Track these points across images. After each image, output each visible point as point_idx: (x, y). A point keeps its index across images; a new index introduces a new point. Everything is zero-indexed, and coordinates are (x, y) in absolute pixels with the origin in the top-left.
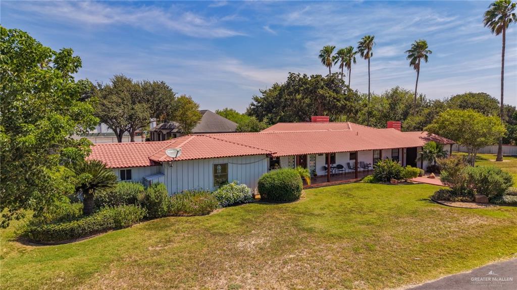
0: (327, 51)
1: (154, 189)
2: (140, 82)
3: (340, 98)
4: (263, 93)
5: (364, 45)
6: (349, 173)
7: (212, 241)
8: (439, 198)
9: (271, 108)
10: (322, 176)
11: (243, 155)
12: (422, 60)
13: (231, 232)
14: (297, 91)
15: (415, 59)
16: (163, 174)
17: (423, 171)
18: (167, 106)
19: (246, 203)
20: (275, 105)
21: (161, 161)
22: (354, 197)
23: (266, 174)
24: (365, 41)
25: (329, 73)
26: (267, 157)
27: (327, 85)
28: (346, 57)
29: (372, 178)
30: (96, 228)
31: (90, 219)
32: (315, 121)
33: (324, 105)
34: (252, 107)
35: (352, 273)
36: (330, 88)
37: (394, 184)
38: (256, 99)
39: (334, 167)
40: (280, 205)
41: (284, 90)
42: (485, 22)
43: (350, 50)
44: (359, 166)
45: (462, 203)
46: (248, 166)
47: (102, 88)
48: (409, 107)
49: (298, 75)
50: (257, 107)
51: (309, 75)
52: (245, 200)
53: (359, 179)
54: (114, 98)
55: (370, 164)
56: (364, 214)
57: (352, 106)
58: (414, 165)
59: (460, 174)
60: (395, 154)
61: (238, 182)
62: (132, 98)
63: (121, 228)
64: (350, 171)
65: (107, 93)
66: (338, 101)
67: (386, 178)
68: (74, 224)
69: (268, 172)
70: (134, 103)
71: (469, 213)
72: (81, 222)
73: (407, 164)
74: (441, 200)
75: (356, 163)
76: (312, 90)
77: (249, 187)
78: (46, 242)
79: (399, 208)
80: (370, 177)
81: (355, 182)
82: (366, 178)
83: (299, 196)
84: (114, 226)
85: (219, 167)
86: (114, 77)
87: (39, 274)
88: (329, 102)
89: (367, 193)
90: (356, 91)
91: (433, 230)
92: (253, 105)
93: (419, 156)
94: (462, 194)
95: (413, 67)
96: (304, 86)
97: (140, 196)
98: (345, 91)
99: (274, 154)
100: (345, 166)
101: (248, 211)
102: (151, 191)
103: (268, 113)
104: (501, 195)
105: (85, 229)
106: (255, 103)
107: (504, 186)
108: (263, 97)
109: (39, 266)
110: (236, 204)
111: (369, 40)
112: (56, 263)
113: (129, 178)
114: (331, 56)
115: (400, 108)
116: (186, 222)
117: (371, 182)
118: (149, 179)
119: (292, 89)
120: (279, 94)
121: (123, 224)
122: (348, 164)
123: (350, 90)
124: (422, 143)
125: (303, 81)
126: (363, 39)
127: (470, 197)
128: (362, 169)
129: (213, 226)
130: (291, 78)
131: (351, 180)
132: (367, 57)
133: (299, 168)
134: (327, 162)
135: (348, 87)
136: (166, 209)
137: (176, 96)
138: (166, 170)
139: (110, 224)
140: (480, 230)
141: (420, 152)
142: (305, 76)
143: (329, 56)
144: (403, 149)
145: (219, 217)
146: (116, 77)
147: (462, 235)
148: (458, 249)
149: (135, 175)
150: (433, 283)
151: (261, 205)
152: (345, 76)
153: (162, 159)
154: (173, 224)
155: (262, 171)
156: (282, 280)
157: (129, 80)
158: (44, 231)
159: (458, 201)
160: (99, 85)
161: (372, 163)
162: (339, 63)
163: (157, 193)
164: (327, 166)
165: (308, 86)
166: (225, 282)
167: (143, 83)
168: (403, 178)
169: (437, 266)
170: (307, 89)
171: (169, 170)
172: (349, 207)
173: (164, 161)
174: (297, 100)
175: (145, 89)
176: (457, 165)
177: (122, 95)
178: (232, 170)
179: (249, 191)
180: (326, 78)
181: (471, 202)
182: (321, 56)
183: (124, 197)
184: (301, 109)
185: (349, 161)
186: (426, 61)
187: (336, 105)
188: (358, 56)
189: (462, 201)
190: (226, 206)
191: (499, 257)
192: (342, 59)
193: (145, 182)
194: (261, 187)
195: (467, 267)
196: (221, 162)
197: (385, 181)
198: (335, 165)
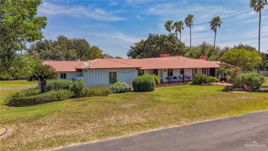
0: (169, 23)
1: (78, 82)
2: (72, 39)
3: (176, 46)
4: (136, 44)
5: (188, 20)
6: (180, 81)
7: (108, 105)
8: (227, 89)
9: (140, 52)
10: (166, 82)
11: (125, 68)
12: (218, 27)
13: (118, 102)
14: (153, 43)
15: (214, 26)
16: (83, 76)
17: (218, 80)
18: (86, 50)
19: (126, 92)
20: (142, 51)
21: (82, 69)
22: (182, 90)
23: (136, 77)
24: (189, 18)
25: (169, 34)
26: (137, 69)
27: (169, 39)
28: (178, 26)
29: (192, 83)
30: (47, 99)
31: (44, 94)
32: (162, 57)
33: (167, 50)
34: (130, 52)
35: (180, 115)
36: (170, 41)
37: (203, 85)
38: (132, 48)
39: (172, 78)
40: (144, 93)
41: (146, 43)
42: (250, 5)
43: (181, 23)
44: (185, 77)
45: (238, 91)
46: (127, 74)
47: (52, 42)
48: (211, 51)
49: (154, 35)
50: (132, 51)
51: (159, 35)
52: (126, 90)
53: (185, 83)
54: (58, 46)
55: (191, 77)
56: (187, 96)
57: (181, 50)
58: (214, 76)
59: (237, 77)
60: (204, 70)
61: (122, 81)
62: (68, 46)
63: (60, 100)
64: (180, 80)
65: (55, 44)
66: (174, 47)
67: (199, 82)
68: (36, 96)
69: (137, 76)
70: (68, 49)
71: (242, 95)
72: (40, 96)
73: (210, 75)
74: (228, 90)
75: (184, 76)
76: (161, 42)
77: (128, 84)
78: (21, 105)
79: (206, 94)
80: (191, 82)
81: (183, 85)
82: (189, 83)
83: (153, 89)
84: (57, 100)
85: (112, 74)
86: (58, 36)
87: (16, 116)
88: (170, 48)
89: (189, 88)
90: (184, 43)
91: (223, 101)
92: (130, 50)
93: (216, 73)
94: (239, 87)
95: (213, 30)
96: (157, 40)
97: (71, 86)
98: (178, 43)
99: (141, 68)
100: (178, 77)
101: (127, 95)
102: (76, 83)
103: (138, 55)
104: (259, 87)
105: (41, 99)
106: (132, 50)
107: (260, 82)
108: (135, 46)
109: (17, 113)
110: (121, 92)
111: (191, 17)
112: (25, 112)
113: (65, 78)
114: (171, 26)
115: (207, 52)
116: (95, 98)
117: (191, 84)
118: (75, 78)
119: (150, 42)
120: (144, 45)
121: (61, 98)
122: (180, 76)
123: (181, 42)
124: (218, 66)
125: (157, 38)
126: (188, 16)
127: (243, 88)
128: (187, 79)
129: (109, 100)
130: (150, 36)
131: (181, 84)
132: (189, 26)
133: (154, 75)
134: (168, 75)
135: (179, 41)
136: (84, 92)
137: (91, 46)
138: (84, 74)
139: (55, 98)
140: (248, 100)
141: (216, 70)
142: (157, 35)
143: (170, 26)
144: (208, 68)
145: (111, 97)
146: (60, 36)
147: (238, 102)
148: (236, 107)
149: (68, 76)
150: (222, 119)
151: (134, 93)
152: (178, 35)
153: (82, 67)
154: (88, 99)
155: (135, 76)
156: (144, 117)
157: (66, 38)
158: (20, 99)
159: (236, 90)
160: (51, 41)
161: (192, 76)
162: (175, 30)
163: (80, 84)
164: (168, 77)
165: (159, 40)
166: (114, 118)
167: (73, 39)
168: (208, 83)
169: (225, 113)
170: (158, 42)
171: (86, 74)
172: (179, 93)
173: (83, 69)
174: (153, 48)
175: (74, 42)
176: (236, 72)
177: (62, 45)
178: (119, 76)
179: (128, 86)
180: (168, 36)
181: (243, 91)
182: (165, 26)
183: (62, 86)
184: (155, 52)
185: (180, 75)
186: (219, 27)
187: (174, 49)
188: (185, 25)
189: (238, 90)
190: (116, 93)
191: (257, 110)
192: (177, 27)
193: (73, 79)
194: (134, 84)
195: (241, 113)
196: (113, 71)
197: (198, 84)
198: (172, 77)
